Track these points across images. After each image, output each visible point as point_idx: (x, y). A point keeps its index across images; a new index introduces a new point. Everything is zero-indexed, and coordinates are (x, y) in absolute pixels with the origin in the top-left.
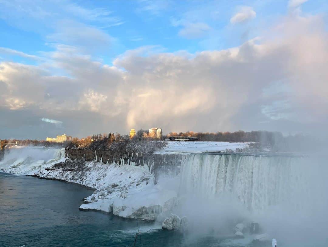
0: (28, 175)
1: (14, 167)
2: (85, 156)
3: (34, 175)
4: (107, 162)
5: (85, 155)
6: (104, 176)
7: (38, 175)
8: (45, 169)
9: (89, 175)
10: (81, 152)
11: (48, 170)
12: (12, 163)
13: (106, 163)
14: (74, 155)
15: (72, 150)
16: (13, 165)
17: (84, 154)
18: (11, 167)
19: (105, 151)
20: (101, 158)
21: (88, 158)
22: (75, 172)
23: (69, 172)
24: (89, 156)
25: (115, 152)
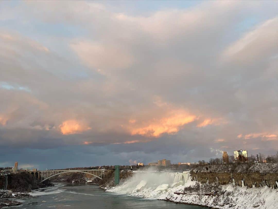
0: (160, 199)
1: (138, 191)
2: (217, 179)
3: (166, 199)
4: (254, 186)
5: (219, 178)
6: (263, 202)
7: (170, 199)
8: (175, 193)
9: (236, 200)
10: (212, 175)
11: (179, 194)
12: (136, 187)
13: (252, 187)
14: (205, 178)
15: (202, 173)
16: (136, 189)
17: (217, 177)
18: (136, 191)
19: (251, 174)
20: (243, 182)
21: (223, 181)
22: (213, 197)
23: (207, 196)
24: (224, 179)
25: (266, 175)
